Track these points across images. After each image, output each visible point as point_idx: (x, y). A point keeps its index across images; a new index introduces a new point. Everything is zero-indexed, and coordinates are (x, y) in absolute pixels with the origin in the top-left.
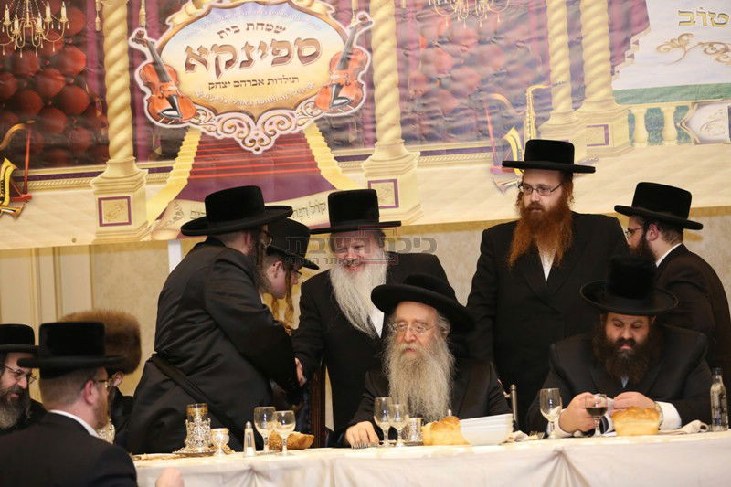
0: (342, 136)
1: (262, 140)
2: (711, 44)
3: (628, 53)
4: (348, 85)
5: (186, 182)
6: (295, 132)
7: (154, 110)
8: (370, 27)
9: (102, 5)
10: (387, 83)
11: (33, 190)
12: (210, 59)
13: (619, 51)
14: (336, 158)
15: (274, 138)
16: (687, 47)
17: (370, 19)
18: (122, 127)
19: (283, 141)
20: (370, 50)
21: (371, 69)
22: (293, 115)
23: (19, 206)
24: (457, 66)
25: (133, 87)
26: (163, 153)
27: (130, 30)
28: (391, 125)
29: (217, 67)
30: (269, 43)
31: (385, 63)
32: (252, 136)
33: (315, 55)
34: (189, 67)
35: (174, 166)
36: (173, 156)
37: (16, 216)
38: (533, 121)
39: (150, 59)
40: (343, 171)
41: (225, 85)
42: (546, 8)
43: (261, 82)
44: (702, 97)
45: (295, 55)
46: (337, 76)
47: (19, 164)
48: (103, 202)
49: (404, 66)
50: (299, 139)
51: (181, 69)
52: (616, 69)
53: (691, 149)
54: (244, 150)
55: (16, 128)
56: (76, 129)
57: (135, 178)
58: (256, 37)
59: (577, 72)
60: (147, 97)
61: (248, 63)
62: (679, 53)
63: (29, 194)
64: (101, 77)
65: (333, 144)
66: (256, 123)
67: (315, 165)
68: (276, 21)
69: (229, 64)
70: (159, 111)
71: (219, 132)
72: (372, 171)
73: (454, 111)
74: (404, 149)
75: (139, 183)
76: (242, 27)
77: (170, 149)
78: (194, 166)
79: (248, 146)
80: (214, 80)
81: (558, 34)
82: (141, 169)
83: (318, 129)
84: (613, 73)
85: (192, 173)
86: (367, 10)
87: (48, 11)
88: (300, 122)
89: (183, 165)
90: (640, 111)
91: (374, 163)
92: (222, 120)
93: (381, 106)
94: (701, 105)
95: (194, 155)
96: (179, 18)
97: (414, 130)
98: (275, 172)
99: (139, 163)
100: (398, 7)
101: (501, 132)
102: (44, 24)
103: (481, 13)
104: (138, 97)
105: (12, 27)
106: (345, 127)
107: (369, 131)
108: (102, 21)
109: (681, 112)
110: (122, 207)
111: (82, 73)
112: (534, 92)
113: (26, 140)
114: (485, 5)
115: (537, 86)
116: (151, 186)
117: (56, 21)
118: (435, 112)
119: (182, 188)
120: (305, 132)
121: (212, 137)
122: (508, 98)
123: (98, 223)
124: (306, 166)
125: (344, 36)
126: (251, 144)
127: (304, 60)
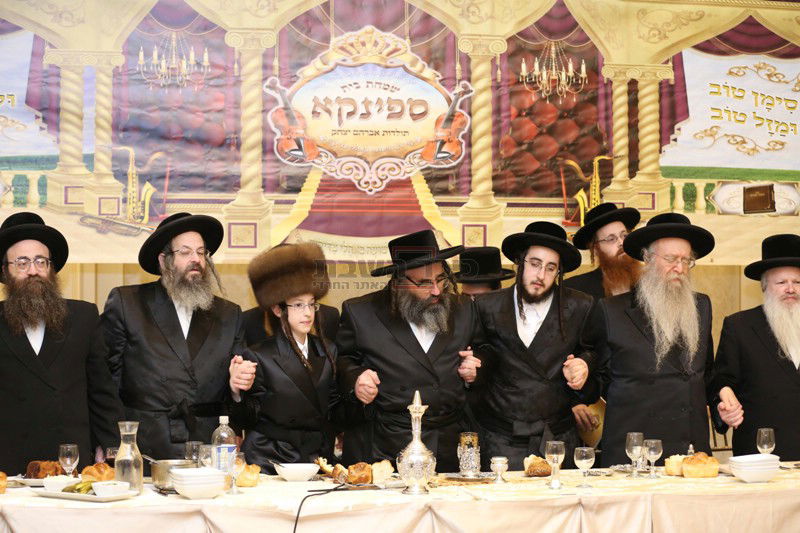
0: (441, 185)
1: (375, 183)
2: (733, 136)
3: (672, 137)
4: (450, 141)
5: (306, 215)
6: (404, 178)
8: (470, 94)
9: (240, 54)
10: (483, 144)
12: (334, 109)
13: (666, 134)
14: (440, 204)
15: (385, 182)
16: (717, 137)
17: (471, 88)
18: (253, 162)
19: (394, 185)
20: (470, 114)
21: (470, 131)
24: (541, 134)
25: (265, 128)
26: (288, 187)
27: (265, 79)
28: (483, 180)
29: (340, 115)
30: (385, 99)
31: (482, 122)
32: (366, 179)
33: (423, 114)
35: (297, 199)
36: (297, 190)
38: (598, 185)
39: (281, 105)
40: (442, 215)
41: (346, 132)
42: (612, 93)
43: (377, 133)
44: (725, 178)
45: (407, 112)
47: (160, 188)
48: (232, 226)
49: (497, 130)
50: (406, 183)
52: (664, 148)
53: (714, 218)
54: (360, 191)
55: (158, 155)
56: (212, 161)
57: (261, 207)
58: (373, 94)
59: (634, 147)
60: (277, 138)
61: (366, 115)
62: (709, 141)
64: (237, 117)
65: (435, 192)
67: (419, 208)
69: (350, 114)
70: (287, 151)
72: (466, 216)
73: (537, 172)
74: (494, 200)
75: (265, 212)
76: (363, 84)
77: (295, 184)
78: (314, 200)
79: (363, 187)
80: (337, 127)
81: (621, 116)
82: (268, 199)
83: (423, 177)
84: (660, 152)
85: (313, 207)
86: (469, 80)
87: (192, 55)
88: (408, 170)
89: (306, 199)
90: (679, 184)
91: (467, 209)
93: (476, 162)
94: (724, 183)
95: (315, 191)
96: (308, 71)
97: (502, 185)
98: (385, 211)
99: (267, 195)
100: (495, 80)
101: (571, 192)
102: (188, 65)
103: (561, 93)
104: (269, 136)
105: (159, 65)
106: (446, 178)
107: (464, 182)
108: (240, 68)
109: (709, 188)
110: (249, 232)
111: (220, 111)
112: (600, 161)
113: (166, 166)
114: (564, 87)
115: (602, 157)
116: (277, 216)
117: (199, 64)
118: (520, 171)
119: (303, 219)
120: (412, 179)
121: (333, 177)
122: (580, 165)
123: (227, 245)
124: (412, 208)
125: (449, 100)
126: (365, 186)
127: (415, 117)
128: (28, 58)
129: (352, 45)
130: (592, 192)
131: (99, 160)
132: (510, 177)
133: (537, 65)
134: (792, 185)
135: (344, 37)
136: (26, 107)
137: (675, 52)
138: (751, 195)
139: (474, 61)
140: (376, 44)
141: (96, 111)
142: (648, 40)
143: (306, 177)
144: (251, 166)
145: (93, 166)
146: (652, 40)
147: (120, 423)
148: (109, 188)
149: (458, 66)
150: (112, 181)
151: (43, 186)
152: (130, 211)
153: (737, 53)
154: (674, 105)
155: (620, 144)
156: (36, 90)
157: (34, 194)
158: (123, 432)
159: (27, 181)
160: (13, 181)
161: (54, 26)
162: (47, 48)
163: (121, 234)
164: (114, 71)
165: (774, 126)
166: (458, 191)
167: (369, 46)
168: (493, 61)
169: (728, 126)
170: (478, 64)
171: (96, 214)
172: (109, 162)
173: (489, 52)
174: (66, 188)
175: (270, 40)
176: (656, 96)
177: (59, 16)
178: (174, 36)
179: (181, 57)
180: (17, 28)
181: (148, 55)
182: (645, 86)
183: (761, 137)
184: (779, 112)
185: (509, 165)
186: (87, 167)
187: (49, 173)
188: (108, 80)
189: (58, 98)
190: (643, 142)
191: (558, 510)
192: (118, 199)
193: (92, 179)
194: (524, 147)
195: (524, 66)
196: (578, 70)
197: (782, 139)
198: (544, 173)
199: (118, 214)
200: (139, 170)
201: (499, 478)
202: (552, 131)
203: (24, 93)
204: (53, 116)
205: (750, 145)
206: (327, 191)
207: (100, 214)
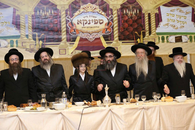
0: (107, 38)
1: (92, 39)
2: (172, 25)
3: (159, 26)
4: (108, 29)
6: (98, 37)
7: (71, 32)
8: (113, 18)
9: (60, 11)
10: (116, 29)
12: (82, 22)
13: (157, 25)
14: (106, 43)
15: (94, 38)
16: (168, 25)
17: (113, 16)
18: (64, 35)
19: (96, 39)
20: (113, 22)
21: (113, 26)
22: (98, 34)
24: (129, 26)
25: (67, 27)
26: (72, 40)
27: (66, 16)
28: (116, 37)
29: (83, 24)
31: (116, 24)
32: (90, 38)
34: (78, 24)
36: (75, 41)
38: (142, 37)
39: (70, 22)
40: (107, 45)
41: (85, 27)
42: (145, 16)
43: (92, 27)
44: (171, 35)
45: (99, 22)
46: (107, 27)
47: (44, 42)
48: (60, 50)
49: (119, 26)
50: (99, 38)
51: (76, 24)
52: (157, 28)
53: (169, 44)
54: (89, 41)
55: (43, 34)
56: (55, 35)
59: (150, 28)
60: (70, 29)
61: (89, 23)
64: (60, 25)
65: (105, 40)
66: (91, 35)
67: (102, 44)
68: (95, 16)
69: (86, 23)
70: (72, 32)
71: (84, 37)
73: (128, 35)
74: (119, 42)
75: (68, 46)
76: (88, 16)
77: (74, 40)
78: (79, 43)
79: (89, 40)
80: (83, 26)
81: (147, 22)
82: (68, 43)
83: (103, 37)
84: (156, 29)
85: (78, 45)
86: (112, 14)
87: (50, 11)
88: (99, 35)
89: (76, 43)
90: (160, 36)
91: (113, 44)
92: (84, 35)
93: (115, 33)
94: (171, 36)
95: (79, 41)
96: (76, 14)
97: (121, 38)
98: (95, 45)
100: (118, 14)
101: (136, 39)
102: (49, 14)
103: (133, 17)
104: (68, 29)
105: (42, 14)
107: (112, 38)
108: (61, 14)
109: (167, 37)
110: (64, 51)
111: (56, 24)
112: (142, 32)
113: (45, 37)
114: (134, 15)
115: (143, 31)
116: (70, 47)
117: (51, 13)
118: (125, 35)
119: (76, 47)
121: (82, 38)
122: (138, 33)
123: (59, 54)
124: (100, 44)
125: (108, 19)
127: (101, 23)
128: (12, 13)
129: (86, 8)
130: (141, 39)
131: (30, 36)
132: (122, 36)
133: (127, 11)
134: (186, 36)
135: (84, 6)
136: (12, 25)
137: (158, 7)
138: (177, 38)
139: (113, 10)
140: (91, 7)
141: (28, 25)
142: (152, 4)
143: (77, 38)
144: (64, 36)
146: (153, 4)
147: (42, 94)
148: (32, 42)
149: (110, 12)
150: (33, 40)
151: (17, 42)
152: (37, 47)
153: (172, 6)
154: (159, 18)
155: (147, 28)
156: (15, 21)
157: (15, 44)
158: (42, 96)
159: (13, 41)
160: (10, 42)
161: (18, 6)
162: (17, 11)
164: (32, 16)
165: (181, 22)
166: (111, 40)
167: (89, 8)
168: (118, 10)
169: (171, 23)
170: (114, 11)
171: (29, 48)
172: (31, 36)
173: (117, 8)
174: (22, 42)
175: (67, 7)
176: (154, 17)
177: (19, 3)
178: (45, 7)
179: (47, 12)
180: (10, 7)
181: (39, 11)
182: (152, 14)
183: (178, 25)
184: (182, 19)
185: (122, 33)
186: (27, 37)
187: (18, 39)
188: (31, 18)
189: (20, 22)
190: (152, 27)
191: (139, 109)
192: (34, 44)
193: (28, 40)
194: (125, 29)
195: (124, 11)
196: (137, 11)
197: (183, 25)
198: (130, 35)
199: (34, 48)
200: (39, 38)
201: (125, 103)
202: (131, 25)
203: (12, 21)
204: (18, 26)
205: (176, 27)
206: (81, 41)
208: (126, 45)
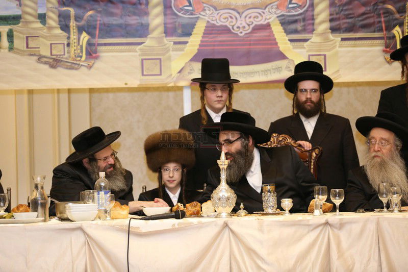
0: (293, 27)
1: (244, 27)
5: (197, 51)
6: (265, 23)
7: (178, 6)
11: (101, 52)
14: (291, 41)
15: (251, 26)
18: (157, 16)
19: (257, 28)
22: (264, 13)
23: (91, 62)
26: (182, 32)
28: (323, 22)
32: (238, 24)
35: (189, 41)
36: (189, 34)
37: (90, 67)
40: (293, 48)
47: (93, 36)
48: (144, 61)
50: (267, 27)
55: (90, 13)
56: (129, 16)
57: (164, 47)
63: (97, 54)
65: (287, 32)
66: (241, 17)
67: (276, 43)
70: (181, 7)
71: (218, 21)
72: (310, 49)
73: (363, 14)
74: (331, 36)
75: (167, 50)
77: (188, 30)
78: (201, 41)
79: (236, 31)
82: (169, 42)
83: (279, 22)
85: (200, 45)
88: (268, 17)
89: (195, 42)
91: (312, 44)
92: (219, 14)
93: (318, 9)
95: (202, 34)
97: (337, 25)
98: (252, 47)
99: (168, 38)
101: (389, 28)
106: (296, 21)
107: (309, 24)
110: (156, 65)
113: (97, 21)
116: (175, 53)
118: (350, 14)
119: (194, 54)
120: (270, 23)
121: (214, 24)
122: (396, 8)
123: (141, 74)
124: (271, 44)
126: (238, 30)
130: (405, 27)
131: (51, 18)
132: (343, 19)
143: (195, 25)
144: (156, 19)
145: (45, 21)
148: (56, 36)
150: (59, 31)
151: (10, 36)
152: (73, 52)
157: (4, 42)
163: (67, 68)
166: (304, 30)
171: (48, 54)
172: (55, 17)
174: (27, 38)
185: (342, 10)
186: (41, 22)
187: (14, 27)
192: (64, 44)
193: (45, 31)
198: (369, 15)
199: (64, 55)
206: (211, 34)
207: (51, 55)
208: (355, 46)
